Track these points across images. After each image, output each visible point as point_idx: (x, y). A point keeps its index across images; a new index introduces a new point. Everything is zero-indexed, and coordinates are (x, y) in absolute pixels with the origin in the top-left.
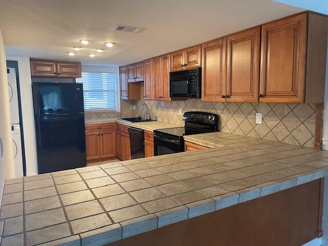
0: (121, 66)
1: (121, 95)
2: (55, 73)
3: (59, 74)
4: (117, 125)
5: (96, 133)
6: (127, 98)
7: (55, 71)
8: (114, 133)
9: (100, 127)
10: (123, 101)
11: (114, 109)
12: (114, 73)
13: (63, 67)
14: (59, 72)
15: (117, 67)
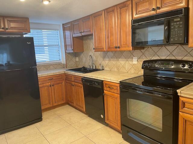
0: (64, 23)
1: (66, 49)
2: (3, 28)
3: (7, 29)
4: (66, 75)
5: (47, 84)
6: (72, 51)
7: (2, 26)
8: (63, 83)
9: (51, 78)
10: (67, 54)
11: (60, 61)
12: (57, 30)
13: (11, 21)
14: (7, 27)
15: (60, 25)
